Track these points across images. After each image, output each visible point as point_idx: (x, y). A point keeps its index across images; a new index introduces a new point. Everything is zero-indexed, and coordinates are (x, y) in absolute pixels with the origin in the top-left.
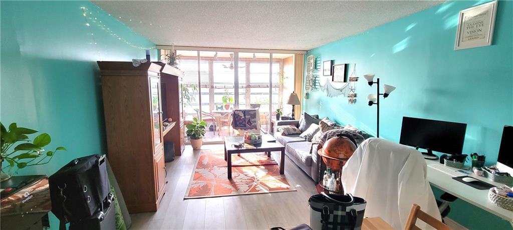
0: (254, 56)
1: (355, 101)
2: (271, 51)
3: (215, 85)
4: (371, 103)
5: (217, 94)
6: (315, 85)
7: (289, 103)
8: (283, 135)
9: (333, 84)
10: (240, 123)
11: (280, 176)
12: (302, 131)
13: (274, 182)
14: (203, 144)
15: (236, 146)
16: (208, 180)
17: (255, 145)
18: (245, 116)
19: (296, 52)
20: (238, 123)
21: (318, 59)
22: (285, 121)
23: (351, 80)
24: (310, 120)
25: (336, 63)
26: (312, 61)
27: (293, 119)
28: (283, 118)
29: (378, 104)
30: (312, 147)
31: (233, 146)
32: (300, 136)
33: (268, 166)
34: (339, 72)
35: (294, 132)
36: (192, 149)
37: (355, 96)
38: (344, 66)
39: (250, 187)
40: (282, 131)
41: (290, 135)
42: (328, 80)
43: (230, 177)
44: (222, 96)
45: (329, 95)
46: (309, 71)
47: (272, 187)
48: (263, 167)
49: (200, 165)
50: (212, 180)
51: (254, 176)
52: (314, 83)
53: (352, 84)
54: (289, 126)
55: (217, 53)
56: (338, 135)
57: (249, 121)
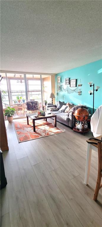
0: (33, 77)
1: (81, 94)
2: (41, 74)
3: (12, 91)
4: (91, 94)
5: (14, 95)
6: (61, 89)
7: (51, 98)
8: (51, 111)
9: (70, 88)
10: (31, 108)
11: (55, 128)
12: (59, 109)
13: (54, 130)
14: (13, 119)
15: (35, 117)
16: (25, 133)
17: (43, 116)
18: (32, 104)
19: (52, 75)
20: (30, 108)
21: (62, 78)
22: (50, 105)
23: (79, 86)
24: (62, 104)
25: (71, 79)
26: (59, 79)
27: (53, 104)
28: (48, 104)
29: (94, 94)
30: (69, 114)
31: (34, 117)
32: (59, 110)
33: (48, 124)
34: (73, 83)
35: (55, 110)
36: (8, 122)
37: (81, 92)
38: (75, 80)
39: (46, 133)
40: (50, 110)
41: (54, 111)
42: (68, 87)
43: (35, 131)
44: (16, 96)
45: (68, 93)
46: (58, 83)
47: (55, 132)
48: (46, 125)
49: (17, 128)
50: (26, 133)
51: (44, 129)
52: (60, 88)
53: (80, 87)
54: (52, 107)
55: (15, 75)
56: (81, 107)
57: (34, 107)
